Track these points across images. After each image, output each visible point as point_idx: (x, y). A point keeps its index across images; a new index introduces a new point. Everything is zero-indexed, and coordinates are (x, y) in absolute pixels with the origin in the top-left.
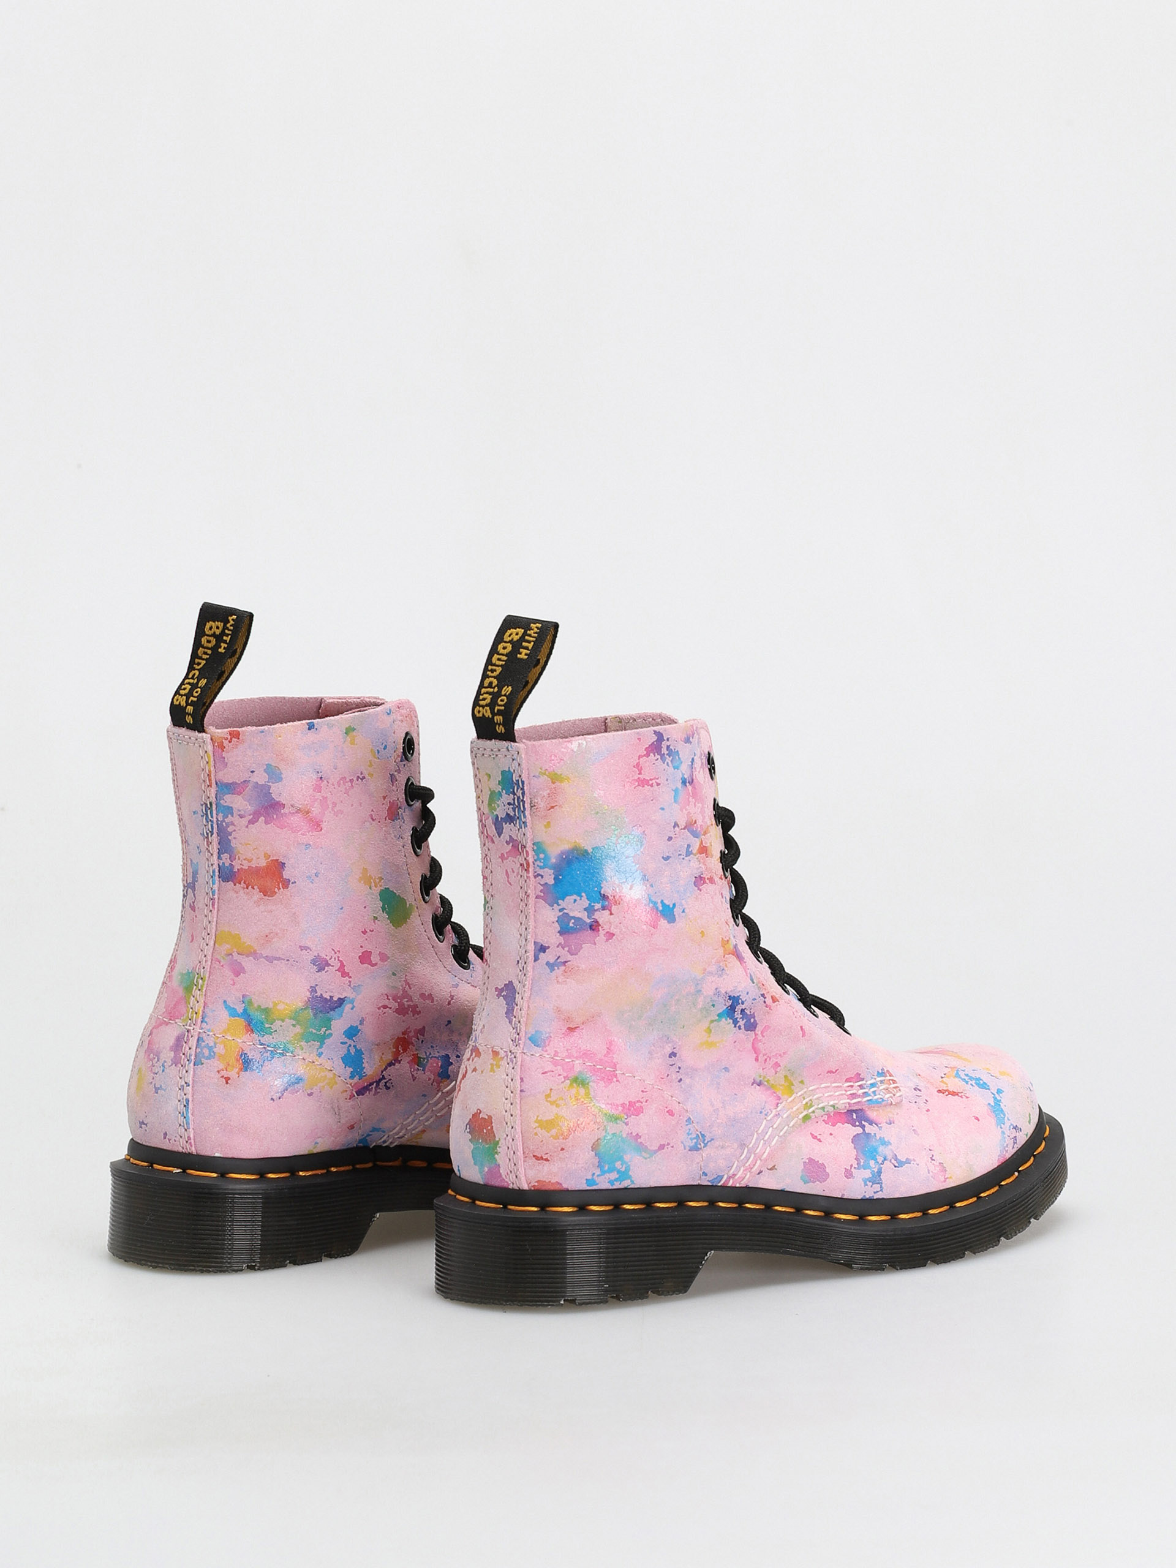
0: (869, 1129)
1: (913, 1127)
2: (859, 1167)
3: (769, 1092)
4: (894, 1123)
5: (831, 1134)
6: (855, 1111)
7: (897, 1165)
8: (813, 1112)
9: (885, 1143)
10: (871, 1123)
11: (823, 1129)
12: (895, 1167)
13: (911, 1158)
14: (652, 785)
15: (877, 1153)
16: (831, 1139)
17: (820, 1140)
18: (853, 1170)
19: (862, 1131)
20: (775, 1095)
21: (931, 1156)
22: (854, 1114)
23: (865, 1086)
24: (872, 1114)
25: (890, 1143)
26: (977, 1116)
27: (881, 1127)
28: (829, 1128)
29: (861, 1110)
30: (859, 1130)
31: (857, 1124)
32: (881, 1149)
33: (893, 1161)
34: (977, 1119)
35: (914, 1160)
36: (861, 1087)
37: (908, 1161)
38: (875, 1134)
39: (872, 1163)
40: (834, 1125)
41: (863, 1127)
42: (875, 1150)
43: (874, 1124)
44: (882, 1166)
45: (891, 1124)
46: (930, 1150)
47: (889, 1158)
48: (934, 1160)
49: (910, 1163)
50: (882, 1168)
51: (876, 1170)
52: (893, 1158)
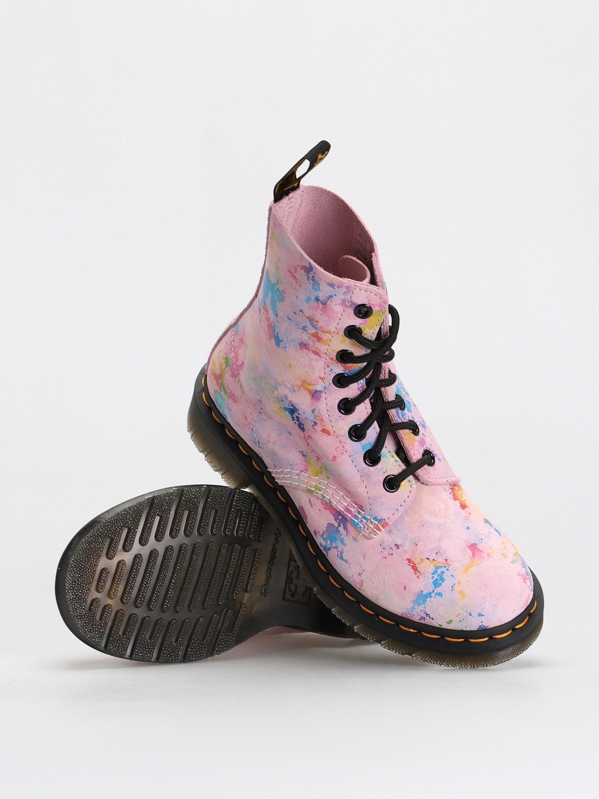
0: (341, 529)
1: (366, 553)
2: (322, 536)
3: (305, 463)
4: (356, 541)
5: (320, 510)
6: (343, 516)
7: (339, 556)
8: (317, 493)
9: (342, 542)
10: (345, 528)
11: (318, 504)
12: (338, 556)
13: (350, 562)
14: (297, 283)
15: (335, 541)
16: (318, 511)
17: (312, 506)
18: (318, 534)
19: (337, 526)
20: (306, 467)
21: (361, 573)
22: (341, 517)
23: (361, 514)
24: (350, 527)
25: (345, 545)
26: (407, 587)
27: (348, 535)
28: (321, 507)
29: (346, 520)
30: (336, 525)
31: (338, 521)
32: (339, 542)
33: (339, 553)
34: (405, 588)
35: (350, 564)
36: (359, 513)
37: (346, 561)
38: (342, 534)
39: (329, 542)
40: (325, 508)
41: (339, 525)
42: (335, 540)
43: (346, 530)
44: (332, 548)
45: (355, 540)
46: (363, 570)
47: (338, 549)
48: (360, 576)
49: (346, 563)
50: (331, 549)
51: (328, 546)
52: (340, 552)
